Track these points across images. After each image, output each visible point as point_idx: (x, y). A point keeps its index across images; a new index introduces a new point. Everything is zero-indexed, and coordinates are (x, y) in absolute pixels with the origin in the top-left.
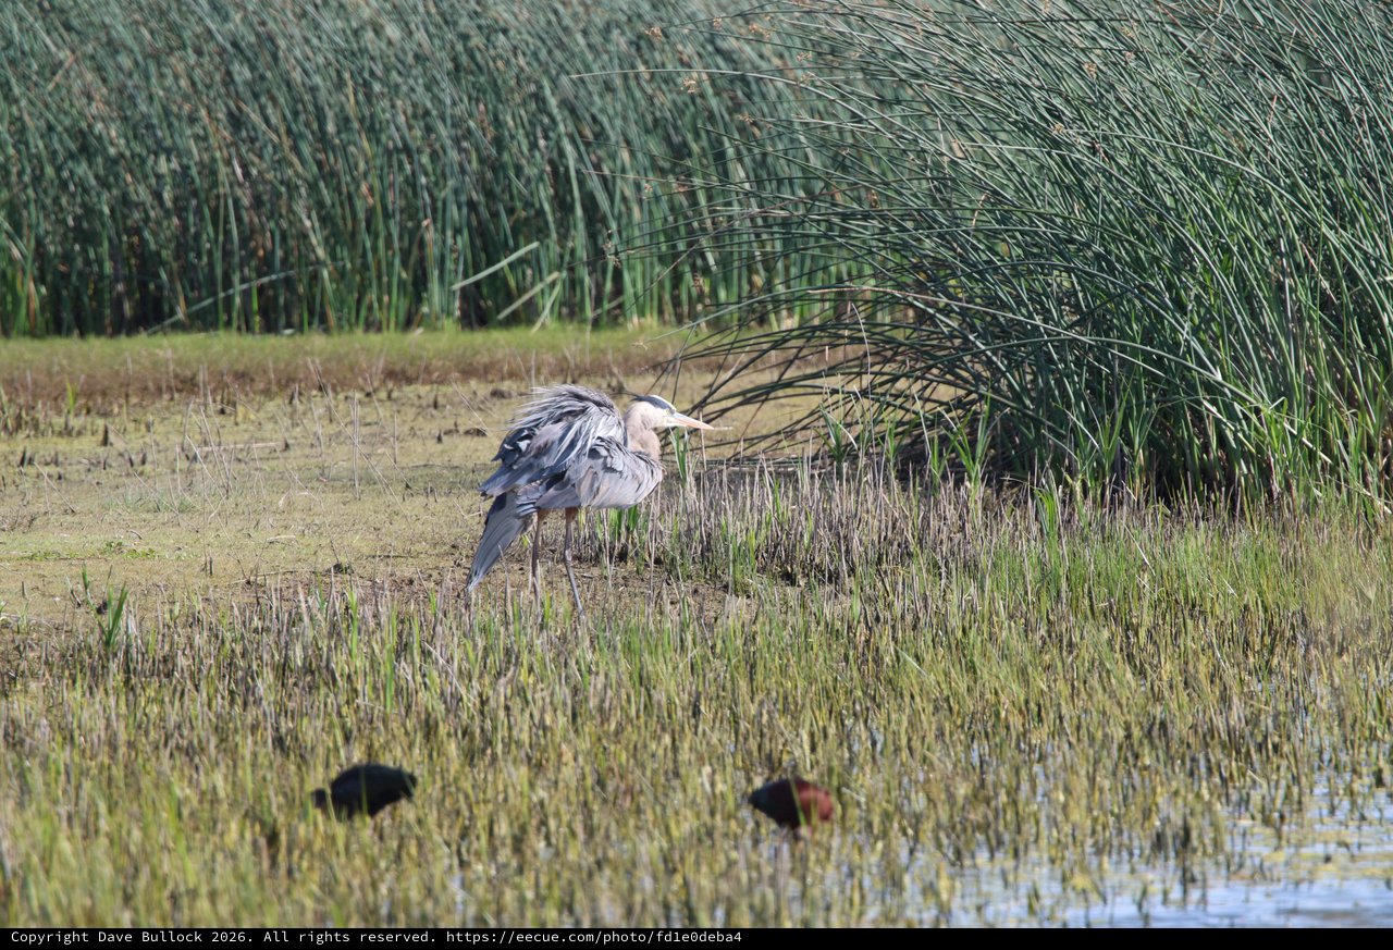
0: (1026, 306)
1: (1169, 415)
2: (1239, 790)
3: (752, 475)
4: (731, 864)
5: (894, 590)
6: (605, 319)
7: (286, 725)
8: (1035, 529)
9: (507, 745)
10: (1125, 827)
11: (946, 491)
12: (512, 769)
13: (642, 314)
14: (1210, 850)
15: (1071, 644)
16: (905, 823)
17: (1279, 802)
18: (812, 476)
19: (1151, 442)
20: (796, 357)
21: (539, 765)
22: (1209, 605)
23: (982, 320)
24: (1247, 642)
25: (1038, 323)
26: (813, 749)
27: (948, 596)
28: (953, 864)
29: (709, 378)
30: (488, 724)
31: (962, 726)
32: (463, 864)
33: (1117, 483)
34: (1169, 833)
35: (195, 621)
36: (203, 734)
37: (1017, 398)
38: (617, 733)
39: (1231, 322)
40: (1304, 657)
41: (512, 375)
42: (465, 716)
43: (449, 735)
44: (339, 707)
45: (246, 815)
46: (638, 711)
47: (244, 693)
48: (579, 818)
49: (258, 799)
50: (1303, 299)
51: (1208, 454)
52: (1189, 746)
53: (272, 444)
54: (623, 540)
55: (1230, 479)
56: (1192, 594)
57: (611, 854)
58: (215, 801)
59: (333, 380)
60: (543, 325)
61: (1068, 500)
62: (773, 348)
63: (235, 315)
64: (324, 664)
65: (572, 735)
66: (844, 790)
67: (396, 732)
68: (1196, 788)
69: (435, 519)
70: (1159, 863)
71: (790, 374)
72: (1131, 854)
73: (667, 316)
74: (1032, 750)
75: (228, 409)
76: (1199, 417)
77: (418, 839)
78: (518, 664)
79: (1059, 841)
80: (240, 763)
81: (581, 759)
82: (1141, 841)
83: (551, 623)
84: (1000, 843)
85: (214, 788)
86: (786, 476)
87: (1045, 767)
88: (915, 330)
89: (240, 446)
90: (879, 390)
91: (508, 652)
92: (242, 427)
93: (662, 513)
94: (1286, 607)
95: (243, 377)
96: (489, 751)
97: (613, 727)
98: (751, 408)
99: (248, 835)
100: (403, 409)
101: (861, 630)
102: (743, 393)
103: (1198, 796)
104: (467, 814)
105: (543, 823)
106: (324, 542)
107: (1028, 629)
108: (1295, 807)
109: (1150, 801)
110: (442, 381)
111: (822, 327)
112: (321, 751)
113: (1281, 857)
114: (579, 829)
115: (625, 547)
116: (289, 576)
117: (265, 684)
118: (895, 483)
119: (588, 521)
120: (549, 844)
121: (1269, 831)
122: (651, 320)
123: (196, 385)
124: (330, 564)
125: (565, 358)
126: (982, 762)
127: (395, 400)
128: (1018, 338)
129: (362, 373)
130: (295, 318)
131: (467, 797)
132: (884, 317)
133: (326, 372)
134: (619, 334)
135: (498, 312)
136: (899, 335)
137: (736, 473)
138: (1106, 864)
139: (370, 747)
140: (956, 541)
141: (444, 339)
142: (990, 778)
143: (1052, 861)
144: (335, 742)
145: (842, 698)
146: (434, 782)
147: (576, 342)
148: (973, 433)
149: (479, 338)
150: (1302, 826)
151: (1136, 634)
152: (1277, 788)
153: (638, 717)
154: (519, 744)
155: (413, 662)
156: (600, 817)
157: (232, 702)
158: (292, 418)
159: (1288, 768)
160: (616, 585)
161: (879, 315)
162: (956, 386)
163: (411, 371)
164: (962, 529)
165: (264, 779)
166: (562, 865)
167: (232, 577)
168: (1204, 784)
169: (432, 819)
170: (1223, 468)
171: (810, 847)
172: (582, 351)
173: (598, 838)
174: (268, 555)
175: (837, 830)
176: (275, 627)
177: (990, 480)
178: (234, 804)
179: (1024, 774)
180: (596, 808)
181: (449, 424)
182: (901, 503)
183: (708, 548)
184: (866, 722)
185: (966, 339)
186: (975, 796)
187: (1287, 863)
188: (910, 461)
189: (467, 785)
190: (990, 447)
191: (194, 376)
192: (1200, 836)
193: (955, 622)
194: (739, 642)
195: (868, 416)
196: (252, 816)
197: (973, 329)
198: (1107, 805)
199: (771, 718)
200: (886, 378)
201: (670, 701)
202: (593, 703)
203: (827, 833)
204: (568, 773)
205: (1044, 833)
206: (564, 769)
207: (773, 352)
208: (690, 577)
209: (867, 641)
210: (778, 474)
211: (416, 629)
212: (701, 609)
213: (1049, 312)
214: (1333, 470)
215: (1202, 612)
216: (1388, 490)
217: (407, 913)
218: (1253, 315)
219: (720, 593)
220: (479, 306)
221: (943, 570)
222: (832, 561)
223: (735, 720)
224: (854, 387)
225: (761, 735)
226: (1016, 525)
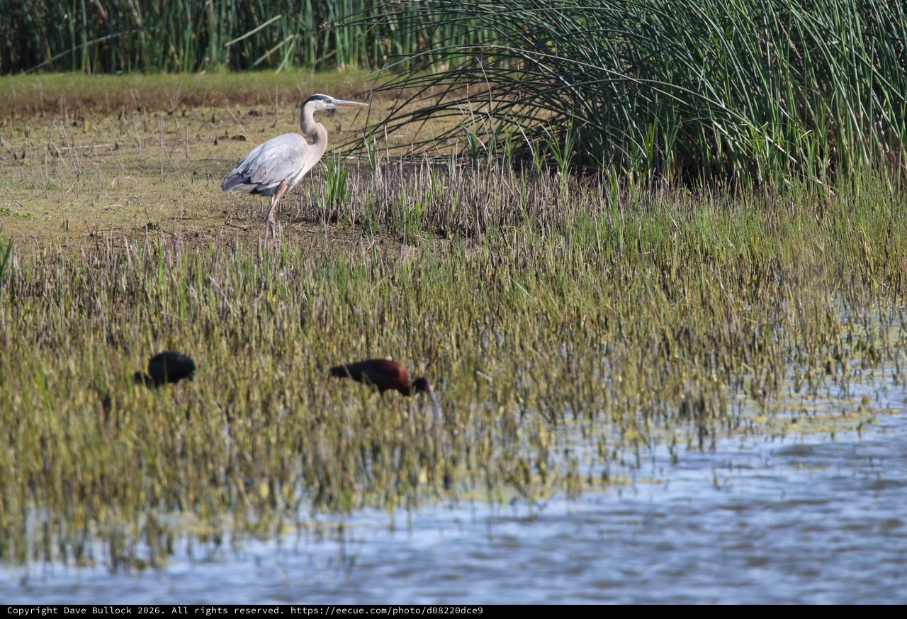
0: (597, 58)
1: (690, 131)
2: (737, 375)
3: (419, 166)
4: (404, 421)
5: (511, 242)
6: (324, 65)
7: (115, 328)
8: (602, 203)
9: (259, 342)
10: (662, 399)
11: (544, 179)
12: (262, 358)
13: (347, 61)
14: (717, 414)
15: (626, 278)
16: (518, 394)
17: (762, 384)
18: (458, 168)
19: (678, 148)
20: (448, 91)
21: (280, 355)
22: (716, 254)
23: (569, 67)
24: (741, 279)
25: (605, 69)
26: (458, 346)
27: (547, 246)
28: (550, 422)
29: (391, 103)
30: (247, 329)
31: (555, 332)
32: (229, 419)
33: (656, 174)
34: (690, 402)
35: (57, 260)
36: (61, 334)
37: (591, 117)
38: (330, 334)
39: (731, 70)
40: (779, 289)
41: (263, 101)
42: (232, 322)
43: (221, 335)
44: (150, 316)
45: (89, 387)
46: (344, 320)
47: (88, 308)
48: (306, 389)
49: (97, 376)
50: (778, 55)
51: (716, 156)
52: (704, 346)
53: (107, 145)
54: (334, 208)
55: (730, 171)
56: (706, 246)
57: (326, 413)
58: (69, 377)
59: (146, 104)
60: (283, 69)
61: (625, 185)
62: (433, 84)
63: (83, 61)
64: (140, 288)
65: (301, 335)
66: (478, 372)
67: (187, 333)
68: (708, 374)
69: (212, 195)
70: (685, 422)
71: (445, 101)
72: (666, 417)
73: (364, 64)
74: (601, 346)
75: (79, 123)
76: (710, 133)
77: (200, 402)
78: (266, 288)
79: (619, 407)
80: (85, 352)
81: (306, 351)
82: (672, 409)
83: (288, 262)
84: (580, 408)
85: (69, 368)
86: (440, 167)
87: (610, 359)
88: (525, 73)
89: (86, 147)
90: (501, 112)
91: (259, 281)
92: (88, 134)
93: (360, 191)
94: (767, 257)
95: (88, 102)
96: (247, 346)
97: (328, 330)
98: (419, 123)
99: (90, 399)
100: (192, 122)
101: (489, 271)
102: (413, 114)
103: (710, 379)
104: (233, 386)
105: (282, 393)
106: (141, 209)
107: (598, 268)
108: (773, 386)
109: (678, 382)
110: (217, 105)
111: (464, 71)
112: (138, 345)
113: (764, 419)
114: (305, 396)
115: (336, 212)
116: (118, 231)
117: (102, 300)
118: (511, 172)
119: (312, 195)
120: (286, 407)
121: (756, 402)
122: (353, 66)
123: (57, 106)
124: (144, 223)
125: (297, 90)
126: (568, 355)
127: (187, 117)
128: (592, 79)
129: (166, 98)
130: (122, 64)
131: (233, 376)
132: (505, 65)
133: (143, 99)
134: (332, 75)
135: (255, 60)
136: (515, 76)
137: (408, 165)
138: (650, 423)
139: (170, 343)
140: (551, 210)
141: (218, 77)
142: (574, 366)
143: (614, 421)
144: (147, 339)
145: (477, 312)
146: (211, 365)
147: (305, 80)
148: (562, 140)
149: (242, 77)
150: (777, 399)
151: (669, 273)
152: (761, 374)
153: (344, 323)
154: (266, 341)
155: (198, 288)
156: (320, 389)
157: (81, 312)
158: (120, 128)
159: (769, 360)
160: (330, 238)
161: (502, 62)
162: (552, 109)
163: (197, 98)
164: (555, 202)
165: (101, 364)
166: (294, 421)
167: (81, 231)
168: (714, 371)
169: (209, 390)
170: (726, 165)
171: (456, 410)
172: (309, 86)
173: (318, 402)
174: (104, 217)
175: (474, 399)
176: (109, 264)
177: (573, 171)
178: (81, 379)
179: (595, 363)
180: (316, 383)
181: (222, 133)
182: (515, 185)
183: (389, 214)
184: (492, 328)
185: (558, 79)
186: (564, 377)
187: (768, 424)
188: (521, 158)
189: (233, 367)
190: (573, 150)
191: (56, 101)
192: (711, 405)
193: (550, 264)
194: (410, 275)
195: (494, 128)
196: (93, 387)
197: (562, 72)
198: (650, 383)
199: (430, 325)
200: (506, 104)
201: (366, 315)
202: (315, 314)
203: (467, 400)
204: (298, 359)
205: (610, 402)
206: (296, 357)
207: (432, 87)
208: (378, 233)
209: (493, 276)
210: (436, 165)
211: (200, 265)
212: (385, 254)
213: (612, 61)
214: (798, 167)
215: (712, 259)
216: (833, 181)
217: (194, 451)
218: (745, 65)
219: (397, 244)
220: (241, 57)
221: (543, 229)
222: (470, 222)
223: (407, 325)
224: (485, 110)
225: (425, 336)
226: (590, 200)
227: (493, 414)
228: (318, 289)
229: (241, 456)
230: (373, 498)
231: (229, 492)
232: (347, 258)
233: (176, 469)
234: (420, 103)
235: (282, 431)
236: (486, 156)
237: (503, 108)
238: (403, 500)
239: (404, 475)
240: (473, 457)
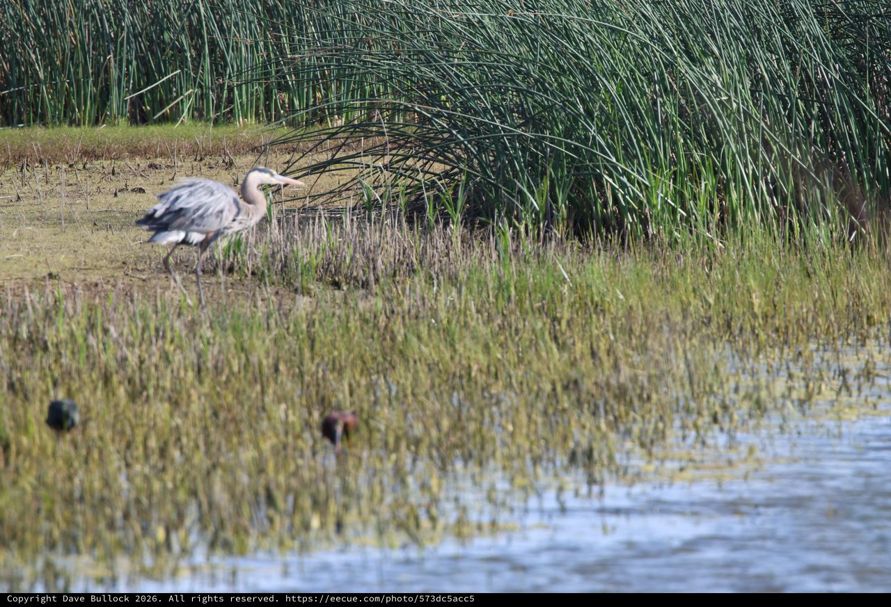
0: (490, 113)
1: (581, 185)
2: (625, 424)
3: (314, 219)
4: (298, 467)
5: (404, 293)
6: (222, 119)
7: (16, 375)
8: (494, 255)
9: (156, 390)
10: (551, 446)
12: (159, 405)
13: (245, 116)
14: (606, 462)
15: (517, 330)
16: (409, 442)
17: (650, 433)
18: (352, 220)
19: (570, 202)
20: (344, 144)
21: (177, 403)
22: (607, 305)
23: (462, 122)
24: (631, 330)
25: (498, 124)
26: (351, 395)
27: (439, 298)
28: (440, 469)
29: (288, 157)
30: (144, 376)
31: (446, 381)
32: (128, 465)
33: (548, 226)
34: (579, 451)
37: (484, 171)
38: (226, 383)
39: (622, 124)
40: (668, 340)
41: (162, 154)
42: (130, 370)
43: (120, 382)
44: (50, 364)
46: (239, 368)
48: (202, 436)
50: (669, 111)
51: (607, 209)
52: (593, 396)
53: (10, 197)
54: (231, 260)
55: (621, 225)
56: (596, 298)
57: (222, 460)
59: (48, 157)
60: (182, 123)
61: (516, 237)
62: (329, 138)
64: (40, 336)
65: (197, 383)
66: (371, 421)
67: (86, 381)
68: (597, 423)
70: (573, 470)
71: (340, 155)
72: (555, 465)
73: (261, 118)
74: (491, 396)
76: (601, 186)
77: (99, 447)
78: (164, 337)
79: (509, 455)
81: (202, 399)
82: (562, 459)
83: (185, 312)
84: (470, 456)
86: (335, 219)
87: (500, 408)
88: (419, 128)
90: (395, 166)
91: (157, 330)
93: (256, 242)
94: (656, 309)
96: (145, 394)
97: (224, 378)
98: (314, 177)
100: (93, 175)
101: (382, 320)
102: (309, 167)
103: (598, 428)
104: (130, 433)
105: (179, 439)
106: (42, 259)
107: (490, 319)
108: (661, 435)
109: (567, 430)
110: (117, 158)
111: (360, 125)
112: (38, 392)
113: (651, 468)
114: (201, 443)
116: (19, 280)
118: (405, 225)
120: (182, 453)
121: (643, 450)
122: (252, 121)
124: (45, 273)
125: (196, 144)
126: (459, 404)
127: (88, 169)
128: (485, 134)
129: (67, 151)
130: (25, 118)
131: (130, 422)
132: (399, 119)
133: (45, 151)
134: (231, 129)
135: (154, 114)
136: (410, 130)
137: (303, 218)
138: (539, 471)
139: (69, 390)
140: (444, 262)
141: (119, 131)
142: (464, 415)
143: (504, 468)
144: (47, 387)
145: (370, 361)
146: (110, 412)
147: (203, 134)
148: (455, 194)
149: (142, 130)
150: (664, 447)
151: (560, 324)
152: (649, 423)
153: (239, 372)
154: (164, 389)
155: (97, 336)
156: (216, 437)
158: (22, 180)
159: (657, 410)
160: (226, 288)
161: (397, 117)
162: (445, 163)
163: (98, 151)
164: (448, 255)
166: (191, 467)
168: (602, 420)
169: (108, 436)
170: (617, 218)
171: (349, 458)
172: (207, 139)
173: (214, 449)
174: (5, 267)
175: (366, 447)
176: (10, 313)
177: (466, 223)
179: (486, 413)
180: (212, 430)
181: (122, 185)
182: (409, 238)
184: (385, 377)
185: (451, 133)
186: (455, 426)
187: (656, 472)
188: (415, 211)
189: (130, 415)
190: (466, 203)
192: (599, 454)
193: (442, 314)
194: (305, 326)
195: (389, 182)
197: (455, 126)
198: (540, 432)
199: (324, 374)
200: (400, 157)
201: (260, 364)
202: (210, 365)
203: (360, 448)
204: (195, 407)
205: (499, 450)
206: (192, 405)
207: (328, 141)
208: (273, 284)
209: (386, 326)
210: (331, 218)
211: (99, 314)
212: (280, 304)
213: (505, 117)
214: (687, 220)
215: (602, 311)
216: (722, 234)
217: (92, 496)
218: (636, 121)
219: (292, 294)
220: (142, 110)
221: (435, 282)
222: (364, 274)
223: (301, 375)
224: (380, 164)
225: (318, 385)
226: (482, 252)
227: (385, 461)
228: (214, 338)
229: (138, 501)
230: (266, 543)
231: (126, 536)
232: (244, 308)
233: (74, 513)
234: (315, 157)
235: (179, 476)
236: (380, 208)
237: (397, 162)
238: (296, 544)
239: (297, 520)
240: (364, 503)
